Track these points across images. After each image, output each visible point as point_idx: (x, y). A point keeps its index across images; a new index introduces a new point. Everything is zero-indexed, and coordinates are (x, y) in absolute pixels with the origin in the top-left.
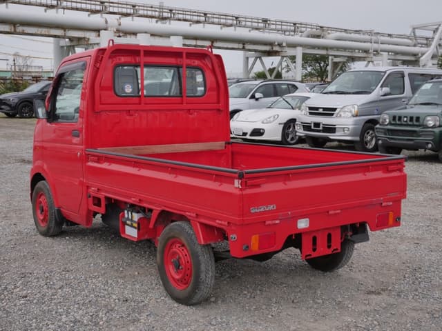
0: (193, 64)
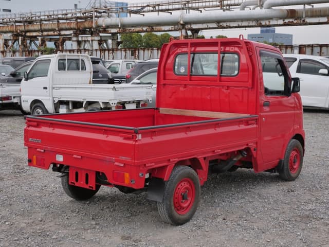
0: (231, 50)
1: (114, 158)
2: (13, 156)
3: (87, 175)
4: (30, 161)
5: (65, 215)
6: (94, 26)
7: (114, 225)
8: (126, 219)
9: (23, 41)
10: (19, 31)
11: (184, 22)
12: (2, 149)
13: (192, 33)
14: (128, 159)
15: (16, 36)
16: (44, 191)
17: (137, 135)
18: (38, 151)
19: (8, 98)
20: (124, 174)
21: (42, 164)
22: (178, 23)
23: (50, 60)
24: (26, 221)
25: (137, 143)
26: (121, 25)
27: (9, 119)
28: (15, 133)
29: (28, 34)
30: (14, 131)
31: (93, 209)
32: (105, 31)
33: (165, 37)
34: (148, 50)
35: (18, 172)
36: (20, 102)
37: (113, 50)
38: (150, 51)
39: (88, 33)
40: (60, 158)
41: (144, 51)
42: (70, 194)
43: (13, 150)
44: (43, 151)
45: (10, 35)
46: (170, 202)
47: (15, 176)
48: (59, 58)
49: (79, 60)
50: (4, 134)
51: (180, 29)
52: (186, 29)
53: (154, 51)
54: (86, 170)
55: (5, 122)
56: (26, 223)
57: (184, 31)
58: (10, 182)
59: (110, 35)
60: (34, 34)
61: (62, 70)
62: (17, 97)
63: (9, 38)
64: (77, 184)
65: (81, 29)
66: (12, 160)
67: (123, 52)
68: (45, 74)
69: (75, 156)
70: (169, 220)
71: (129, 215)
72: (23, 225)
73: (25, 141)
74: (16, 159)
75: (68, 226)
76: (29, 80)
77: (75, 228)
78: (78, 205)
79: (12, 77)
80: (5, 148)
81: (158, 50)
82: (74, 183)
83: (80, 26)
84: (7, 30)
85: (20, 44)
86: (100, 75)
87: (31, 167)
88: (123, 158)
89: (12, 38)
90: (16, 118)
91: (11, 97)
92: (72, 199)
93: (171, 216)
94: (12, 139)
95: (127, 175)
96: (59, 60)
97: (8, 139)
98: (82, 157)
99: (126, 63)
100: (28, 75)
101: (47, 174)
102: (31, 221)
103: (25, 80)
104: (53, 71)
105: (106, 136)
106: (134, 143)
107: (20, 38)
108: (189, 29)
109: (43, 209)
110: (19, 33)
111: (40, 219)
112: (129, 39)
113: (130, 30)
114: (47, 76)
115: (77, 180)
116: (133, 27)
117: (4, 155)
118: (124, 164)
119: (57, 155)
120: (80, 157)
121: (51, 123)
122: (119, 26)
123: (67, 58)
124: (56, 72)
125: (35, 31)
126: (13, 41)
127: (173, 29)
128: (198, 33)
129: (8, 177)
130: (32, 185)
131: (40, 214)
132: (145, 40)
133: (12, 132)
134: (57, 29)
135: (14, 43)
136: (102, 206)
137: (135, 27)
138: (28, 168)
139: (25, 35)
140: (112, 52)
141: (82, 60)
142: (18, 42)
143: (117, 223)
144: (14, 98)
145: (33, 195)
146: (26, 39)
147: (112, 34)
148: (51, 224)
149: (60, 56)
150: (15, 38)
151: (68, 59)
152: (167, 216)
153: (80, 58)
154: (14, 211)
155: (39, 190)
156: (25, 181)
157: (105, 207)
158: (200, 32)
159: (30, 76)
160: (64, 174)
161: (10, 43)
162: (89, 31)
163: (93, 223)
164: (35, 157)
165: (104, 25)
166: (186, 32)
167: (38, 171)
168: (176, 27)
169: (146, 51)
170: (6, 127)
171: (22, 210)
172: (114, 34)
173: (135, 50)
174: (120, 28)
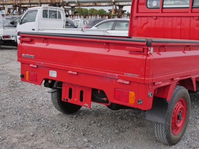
1: (117, 75)
2: (10, 74)
3: (82, 92)
4: (23, 77)
5: (56, 129)
6: (61, 2)
7: (107, 143)
8: (116, 135)
9: (19, 10)
10: (17, 4)
11: (114, 1)
12: (1, 69)
13: (119, 8)
14: (136, 76)
15: (15, 6)
16: (34, 104)
17: (149, 48)
18: (31, 67)
19: (8, 37)
20: (129, 92)
21: (34, 80)
22: (111, 1)
23: (37, 10)
24: (18, 135)
25: (148, 58)
26: (77, 2)
27: (8, 51)
28: (12, 59)
29: (22, 6)
30: (12, 58)
31: (81, 123)
32: (67, 5)
33: (101, 11)
34: (94, 16)
35: (13, 87)
36: (16, 40)
37: (73, 16)
38: (95, 17)
39: (57, 6)
40: (53, 74)
41: (91, 16)
42: (59, 108)
43: (10, 70)
44: (35, 66)
45: (11, 6)
46: (169, 123)
47: (10, 90)
48: (43, 9)
49: (57, 11)
50: (4, 59)
51: (112, 5)
52: (116, 5)
53: (97, 17)
54: (82, 87)
55: (6, 52)
56: (17, 138)
57: (114, 6)
58: (6, 94)
59: (71, 7)
60: (26, 6)
61: (45, 18)
62: (14, 36)
63: (11, 8)
64: (70, 101)
65: (53, 3)
66: (9, 77)
67: (78, 17)
68: (33, 20)
69: (70, 72)
70: (166, 142)
71: (117, 131)
72: (15, 140)
73: (19, 57)
74: (11, 76)
75: (61, 143)
76: (22, 24)
77: (68, 146)
78: (66, 119)
79: (11, 25)
80: (4, 69)
81: (100, 16)
82: (67, 100)
83: (53, 2)
84: (10, 3)
85: (17, 11)
86: (69, 25)
87: (24, 82)
88: (129, 75)
89: (13, 8)
90: (13, 50)
91: (10, 36)
92: (60, 112)
93: (168, 137)
94: (9, 62)
95: (132, 94)
96: (44, 10)
97: (7, 63)
98: (78, 73)
99: (83, 20)
100: (22, 20)
101: (36, 89)
102: (23, 135)
103: (20, 24)
104: (39, 18)
105: (107, 50)
106: (145, 57)
107: (17, 8)
108: (117, 5)
109: (34, 122)
110: (16, 5)
111: (31, 134)
112: (80, 11)
113: (82, 5)
114: (35, 21)
115: (70, 97)
116: (84, 3)
117: (3, 73)
118: (130, 81)
119: (50, 71)
120: (76, 73)
121: (45, 38)
122: (76, 2)
123: (48, 9)
124: (41, 19)
125: (26, 4)
126: (13, 10)
127: (108, 5)
128: (122, 8)
129: (4, 90)
130: (23, 97)
131: (31, 127)
132: (89, 13)
133: (10, 59)
134: (39, 3)
135: (14, 11)
136: (89, 121)
137: (86, 3)
138: (20, 84)
139: (20, 6)
140: (72, 16)
141: (59, 12)
142: (16, 10)
143: (109, 141)
144: (12, 37)
145: (25, 108)
146: (21, 8)
147: (72, 7)
148: (43, 140)
149: (44, 8)
150: (14, 8)
151: (49, 11)
152: (165, 137)
153: (58, 10)
154: (7, 124)
155: (30, 102)
156: (18, 94)
157: (92, 122)
158: (124, 7)
159: (23, 21)
160: (55, 90)
161: (12, 11)
162: (58, 5)
163: (86, 140)
164: (27, 72)
165: (67, 2)
166: (116, 7)
167: (29, 86)
168: (110, 3)
169: (93, 17)
170: (6, 55)
171: (14, 122)
172: (73, 7)
173: (86, 16)
174: (76, 3)
